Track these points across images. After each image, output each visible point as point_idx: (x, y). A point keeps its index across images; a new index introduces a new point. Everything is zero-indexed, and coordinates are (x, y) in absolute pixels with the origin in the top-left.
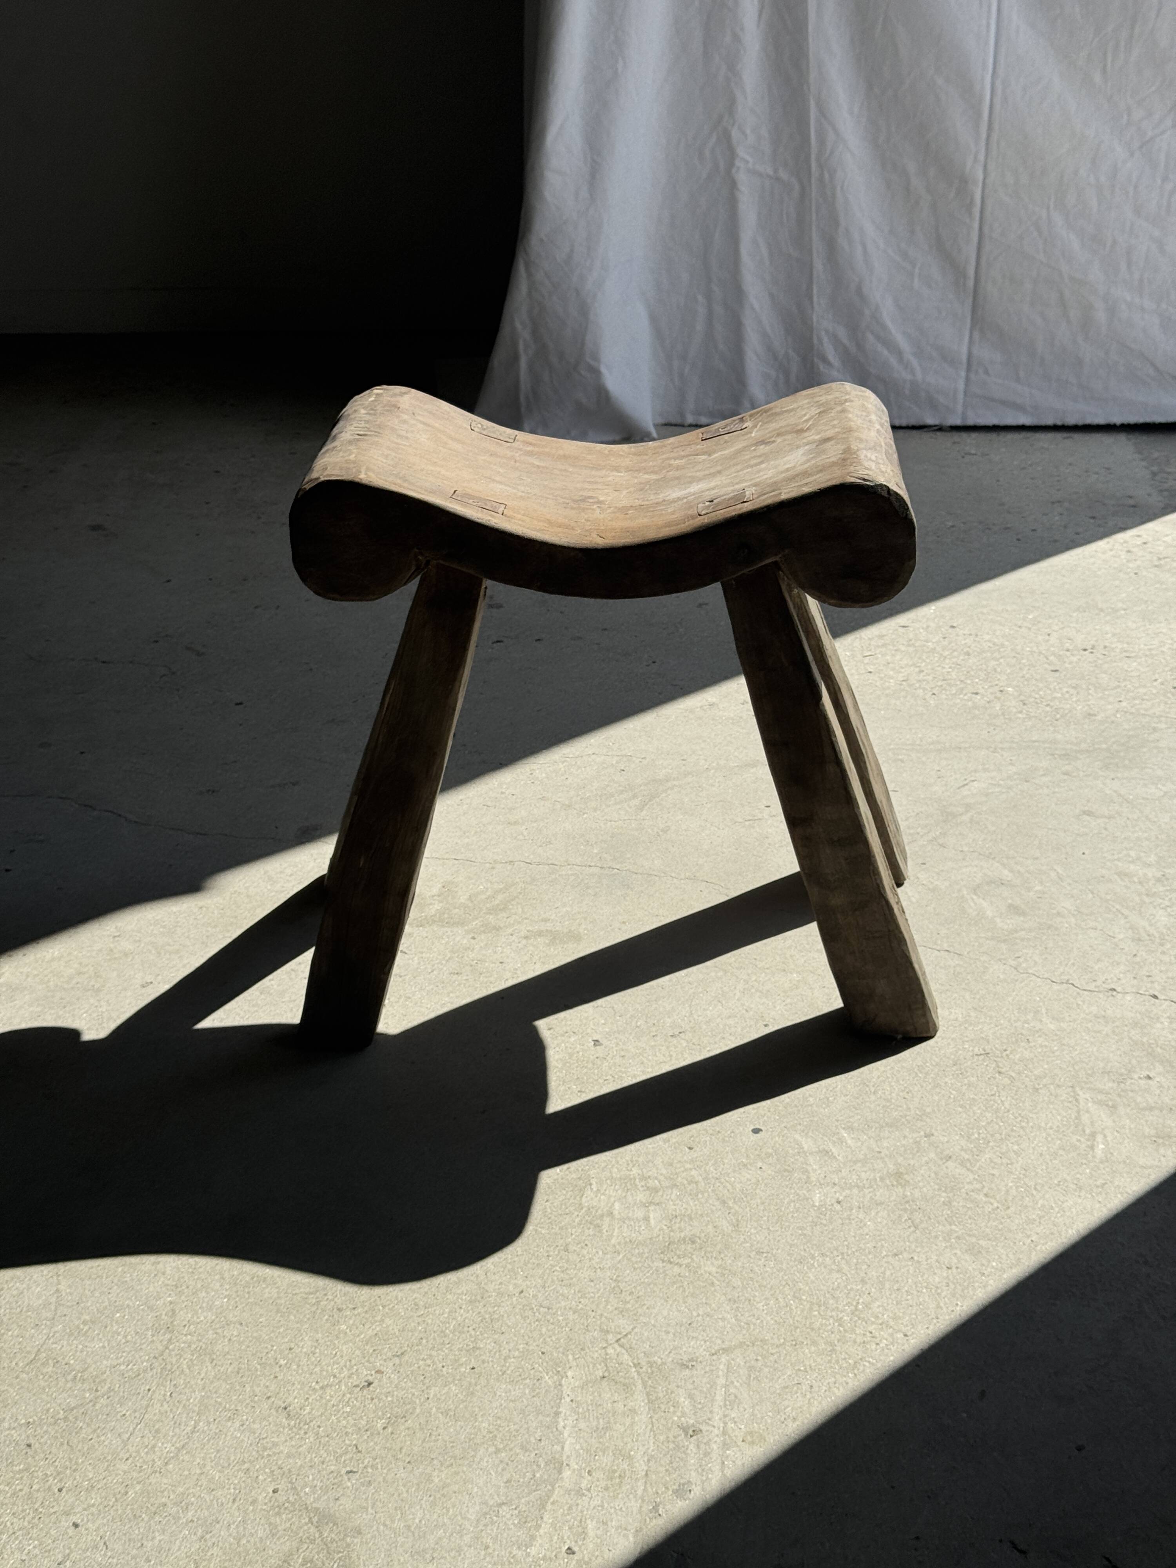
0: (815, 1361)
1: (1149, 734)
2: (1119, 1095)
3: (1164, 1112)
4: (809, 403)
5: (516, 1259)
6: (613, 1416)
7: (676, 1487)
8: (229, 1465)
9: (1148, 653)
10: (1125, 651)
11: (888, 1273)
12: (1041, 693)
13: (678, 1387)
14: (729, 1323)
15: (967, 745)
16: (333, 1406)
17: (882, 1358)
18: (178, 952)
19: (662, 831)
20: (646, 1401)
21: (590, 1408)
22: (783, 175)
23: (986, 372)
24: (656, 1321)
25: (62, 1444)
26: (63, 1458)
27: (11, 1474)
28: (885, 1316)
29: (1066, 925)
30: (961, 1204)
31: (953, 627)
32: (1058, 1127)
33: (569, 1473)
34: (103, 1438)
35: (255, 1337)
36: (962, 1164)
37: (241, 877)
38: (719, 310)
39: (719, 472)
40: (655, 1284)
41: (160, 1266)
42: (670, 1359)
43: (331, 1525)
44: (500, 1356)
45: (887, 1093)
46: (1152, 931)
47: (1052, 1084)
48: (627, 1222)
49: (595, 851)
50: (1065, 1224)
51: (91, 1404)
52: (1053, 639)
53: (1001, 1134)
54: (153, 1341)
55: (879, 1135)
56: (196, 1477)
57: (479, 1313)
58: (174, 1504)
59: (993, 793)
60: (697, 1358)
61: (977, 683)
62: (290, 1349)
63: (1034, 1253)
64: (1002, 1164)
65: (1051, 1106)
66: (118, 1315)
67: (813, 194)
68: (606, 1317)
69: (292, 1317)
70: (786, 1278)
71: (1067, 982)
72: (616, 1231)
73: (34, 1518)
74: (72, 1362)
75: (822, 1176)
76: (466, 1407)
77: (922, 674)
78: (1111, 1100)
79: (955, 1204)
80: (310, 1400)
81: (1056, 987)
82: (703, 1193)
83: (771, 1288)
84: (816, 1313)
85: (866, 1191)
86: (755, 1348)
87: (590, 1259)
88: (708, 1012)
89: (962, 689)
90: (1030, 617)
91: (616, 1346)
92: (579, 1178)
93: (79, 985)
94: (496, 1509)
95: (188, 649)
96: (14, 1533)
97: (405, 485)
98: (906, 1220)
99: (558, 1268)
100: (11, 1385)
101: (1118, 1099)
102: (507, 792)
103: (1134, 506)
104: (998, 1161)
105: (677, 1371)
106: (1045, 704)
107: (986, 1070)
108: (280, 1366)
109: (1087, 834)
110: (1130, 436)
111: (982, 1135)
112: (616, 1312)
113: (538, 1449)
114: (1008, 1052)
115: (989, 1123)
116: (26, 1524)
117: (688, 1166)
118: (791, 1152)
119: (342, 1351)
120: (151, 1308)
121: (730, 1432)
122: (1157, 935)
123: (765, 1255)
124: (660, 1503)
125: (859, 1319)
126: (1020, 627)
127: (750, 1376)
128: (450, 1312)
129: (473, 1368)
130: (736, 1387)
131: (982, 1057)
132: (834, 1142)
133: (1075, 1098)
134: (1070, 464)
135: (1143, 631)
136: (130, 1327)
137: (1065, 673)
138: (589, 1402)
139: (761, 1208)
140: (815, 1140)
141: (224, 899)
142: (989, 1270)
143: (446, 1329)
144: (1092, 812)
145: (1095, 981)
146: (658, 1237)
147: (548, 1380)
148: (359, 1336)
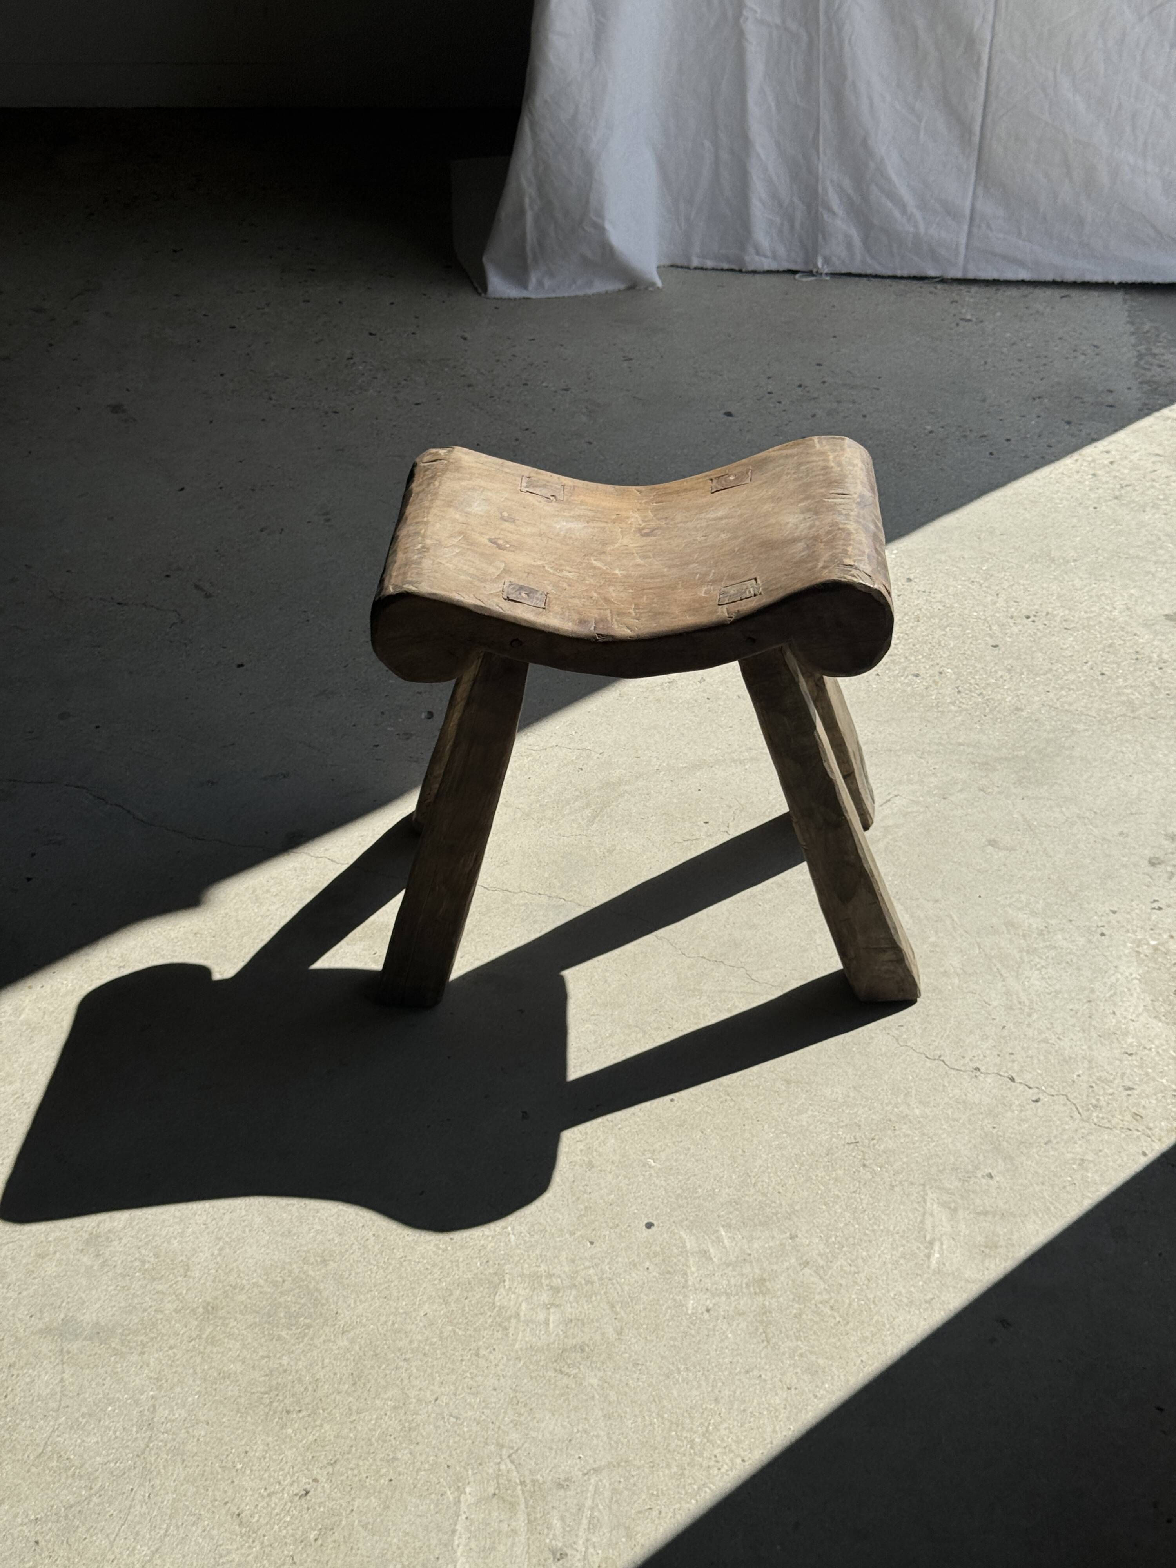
0: (666, 1485)
1: (1067, 738)
2: (962, 1197)
3: (997, 1218)
5: (435, 1363)
6: (498, 1535)
9: (1086, 623)
10: (1065, 620)
11: (738, 1392)
12: (977, 677)
13: (553, 1507)
14: (602, 1441)
16: (277, 1514)
19: (609, 851)
20: (526, 1521)
21: (481, 1526)
22: (791, 25)
23: (989, 226)
24: (543, 1435)
26: (63, 1557)
28: (730, 1440)
29: (950, 987)
30: (809, 1317)
31: (909, 580)
32: (904, 1231)
34: (94, 1538)
35: (218, 1439)
36: (817, 1271)
38: (725, 156)
40: (546, 1396)
41: (146, 1356)
42: (550, 1478)
44: (414, 1467)
45: (765, 1186)
46: (1024, 999)
47: (906, 1181)
48: (530, 1324)
49: (546, 875)
50: (892, 1342)
51: (86, 1502)
52: (1001, 603)
53: (854, 1238)
54: (136, 1439)
55: (751, 1235)
57: (401, 1420)
59: (912, 812)
60: (572, 1477)
61: (919, 660)
62: (246, 1452)
63: (861, 1375)
64: (850, 1273)
65: (902, 1207)
66: (110, 1408)
67: (821, 46)
68: (503, 1430)
69: (249, 1419)
70: (654, 1393)
71: (939, 1058)
72: (520, 1334)
74: (72, 1457)
75: (698, 1279)
76: (382, 1521)
78: (954, 1201)
79: (804, 1316)
80: (259, 1507)
81: (928, 1064)
82: (596, 1294)
83: (640, 1405)
85: (733, 1299)
86: (620, 1469)
87: (496, 1365)
89: (905, 669)
90: (985, 567)
91: (508, 1461)
92: (496, 1274)
95: (197, 587)
98: (761, 1334)
99: (468, 1375)
100: (23, 1479)
101: (960, 1201)
103: (1111, 406)
105: (554, 1491)
106: (978, 692)
107: (854, 1162)
108: (237, 1470)
109: (987, 871)
110: (1127, 297)
111: (838, 1239)
112: (511, 1425)
114: (875, 1141)
115: (846, 1225)
117: (587, 1264)
118: (676, 1251)
119: (287, 1456)
120: (136, 1402)
121: (590, 1557)
122: (1027, 1003)
123: (640, 1367)
125: (708, 1441)
126: (972, 582)
127: (612, 1498)
128: (377, 1419)
129: (391, 1480)
130: (599, 1510)
131: (852, 1146)
132: (713, 1242)
133: (923, 1198)
134: (1060, 339)
135: (1088, 592)
136: (118, 1422)
137: (1003, 649)
138: (481, 1520)
139: (643, 1314)
140: (697, 1238)
141: (216, 924)
142: (822, 1392)
143: (373, 1436)
144: (995, 841)
145: (964, 1057)
146: (554, 1343)
147: (450, 1496)
148: (302, 1441)
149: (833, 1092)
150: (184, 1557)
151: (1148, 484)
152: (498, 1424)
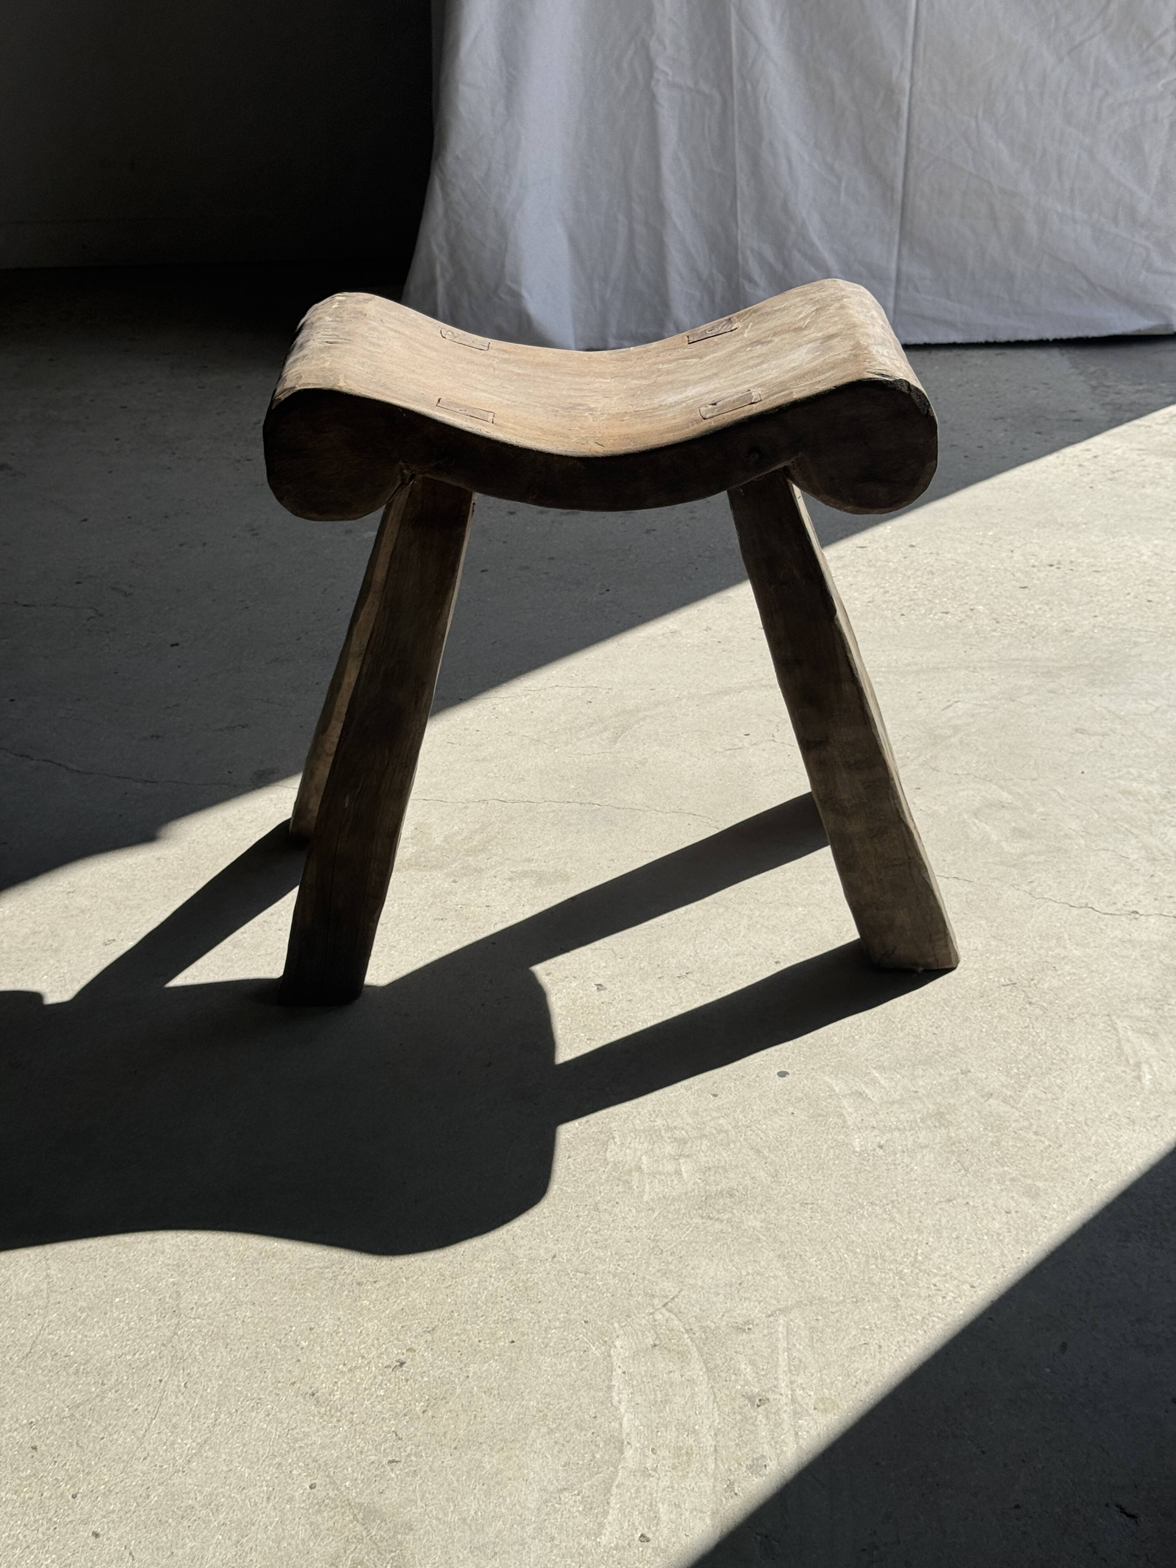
0: (880, 1318)
1: (1130, 649)
2: (1159, 1022)
4: (801, 301)
5: (544, 1221)
6: (671, 1387)
7: (749, 1462)
8: (259, 1459)
9: (1116, 567)
10: (1092, 566)
11: (944, 1220)
12: (1013, 610)
13: (736, 1352)
14: (782, 1281)
15: (945, 666)
16: (365, 1389)
17: (951, 1312)
18: (138, 906)
19: (640, 763)
20: (705, 1370)
21: (645, 1379)
22: (705, 87)
23: (916, 289)
24: (703, 1282)
25: (71, 1445)
26: (74, 1460)
27: (18, 1481)
28: (948, 1267)
29: (1076, 847)
30: (1010, 1143)
31: (912, 546)
32: (1100, 1058)
33: (631, 1452)
34: (115, 1437)
35: (271, 1318)
36: (1005, 1101)
37: (198, 826)
38: (640, 229)
39: (716, 374)
40: (697, 1243)
41: (158, 1243)
42: (724, 1323)
43: (379, 1521)
44: (540, 1327)
45: (915, 1029)
47: (1087, 1013)
48: (657, 1176)
49: (572, 787)
50: (1123, 1161)
51: (98, 1399)
52: (1017, 556)
53: (1041, 1068)
54: (158, 1327)
55: (913, 1074)
56: (224, 1475)
57: (512, 1281)
58: (202, 1506)
59: (979, 713)
60: (753, 1320)
61: (945, 602)
62: (311, 1329)
63: (1095, 1193)
64: (1047, 1100)
65: (1090, 1037)
66: (117, 1300)
67: (736, 107)
68: (649, 1280)
69: (309, 1295)
70: (835, 1230)
71: (1086, 906)
72: (647, 1186)
73: (48, 1529)
74: (72, 1353)
75: (859, 1119)
76: (510, 1385)
77: (887, 595)
78: (1151, 1027)
79: (1003, 1143)
80: (339, 1385)
81: (1075, 911)
82: (734, 1142)
83: (822, 1241)
84: (874, 1266)
85: (908, 1134)
86: (814, 1308)
87: (624, 1218)
88: (714, 950)
89: (932, 609)
90: (990, 533)
91: (664, 1310)
92: (599, 1132)
93: (35, 946)
94: (557, 1495)
95: (113, 589)
96: (28, 1547)
97: (388, 392)
98: (954, 1164)
99: (590, 1229)
101: (1158, 1027)
102: (471, 728)
103: (1078, 421)
104: (1043, 1096)
105: (734, 1335)
106: (1018, 621)
107: (1016, 1001)
108: (302, 1348)
109: (1083, 753)
110: (1064, 351)
111: (1021, 1070)
112: (659, 1274)
113: (594, 1427)
114: (1035, 981)
115: (1027, 1057)
116: (40, 1535)
117: (715, 1114)
118: (822, 1095)
119: (367, 1328)
120: (153, 1291)
121: (800, 1399)
123: (810, 1206)
124: (735, 1481)
125: (920, 1271)
126: (981, 544)
127: (813, 1338)
128: (480, 1282)
129: (513, 1342)
130: (799, 1350)
131: (1009, 987)
132: (866, 1083)
133: (1112, 1026)
134: (1007, 380)
135: (1108, 545)
136: (132, 1312)
137: (1034, 589)
138: (643, 1373)
139: (799, 1156)
140: (846, 1081)
141: (182, 850)
142: (1051, 1213)
143: (478, 1300)
144: (1085, 730)
145: (1115, 904)
146: (693, 1190)
147: (595, 1351)
148: (383, 1311)
149: (969, 943)
150: (244, 1445)
151: (1140, 469)
152: (641, 1275)
